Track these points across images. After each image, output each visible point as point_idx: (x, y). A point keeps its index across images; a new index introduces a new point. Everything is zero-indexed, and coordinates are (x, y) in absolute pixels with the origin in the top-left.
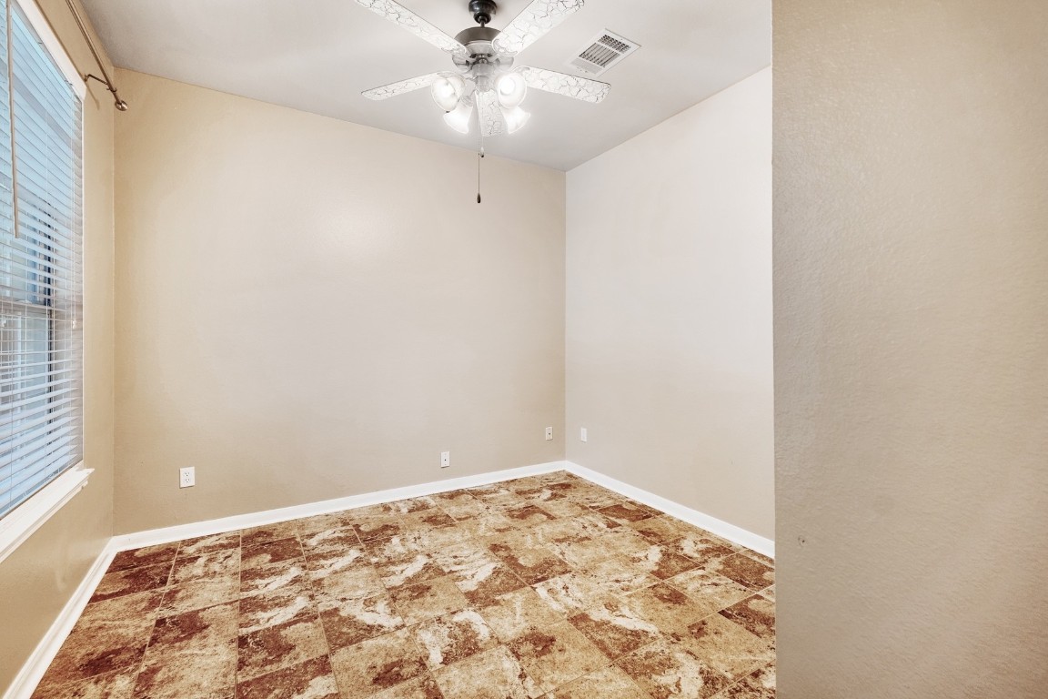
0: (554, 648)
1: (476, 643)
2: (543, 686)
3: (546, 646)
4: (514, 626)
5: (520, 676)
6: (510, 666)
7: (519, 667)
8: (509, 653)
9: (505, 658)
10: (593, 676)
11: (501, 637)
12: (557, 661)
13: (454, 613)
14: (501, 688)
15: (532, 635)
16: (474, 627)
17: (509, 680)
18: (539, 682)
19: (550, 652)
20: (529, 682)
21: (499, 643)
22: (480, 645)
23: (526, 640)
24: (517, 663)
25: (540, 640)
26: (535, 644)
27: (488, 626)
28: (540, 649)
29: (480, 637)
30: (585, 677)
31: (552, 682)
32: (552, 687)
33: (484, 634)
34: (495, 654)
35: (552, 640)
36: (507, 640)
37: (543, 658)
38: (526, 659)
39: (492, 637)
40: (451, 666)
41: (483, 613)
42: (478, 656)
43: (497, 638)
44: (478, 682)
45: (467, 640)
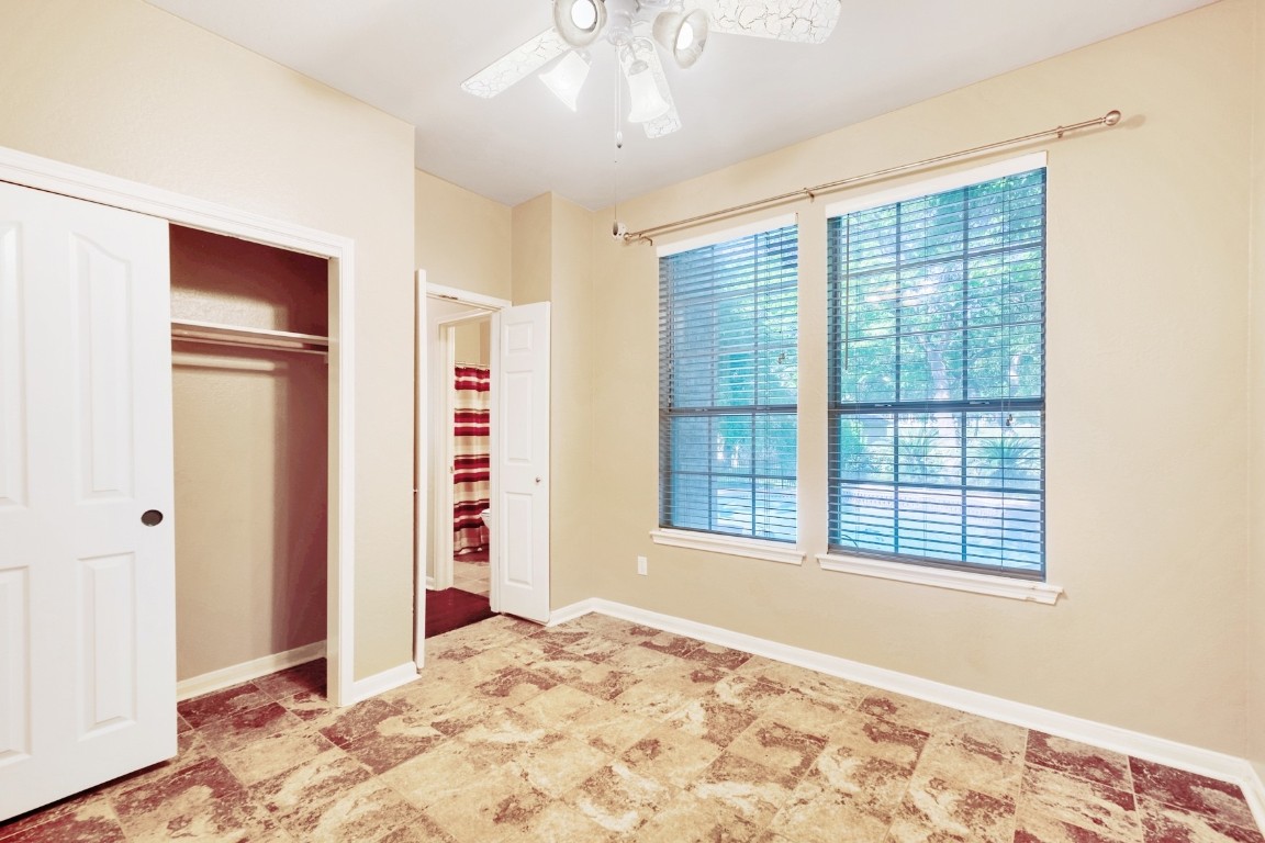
0: (494, 810)
1: (589, 792)
2: (502, 772)
3: (506, 809)
4: (551, 825)
5: (527, 775)
6: (540, 780)
7: (530, 781)
8: (546, 793)
9: (549, 786)
10: (450, 792)
11: (563, 806)
12: (490, 797)
13: (643, 822)
14: (542, 762)
15: (524, 820)
16: (603, 810)
17: (537, 769)
18: (507, 775)
19: (499, 805)
20: (517, 772)
21: (562, 800)
22: (583, 792)
23: (531, 812)
24: (534, 784)
25: (514, 816)
26: (519, 809)
27: (586, 815)
28: (512, 805)
29: (589, 800)
30: (458, 790)
31: (494, 777)
32: (493, 773)
33: (587, 805)
34: (561, 788)
35: (498, 820)
36: (553, 805)
37: (506, 797)
38: (526, 791)
39: (574, 804)
40: (600, 767)
41: (604, 833)
42: (580, 782)
43: (567, 804)
44: (566, 761)
45: (602, 793)
